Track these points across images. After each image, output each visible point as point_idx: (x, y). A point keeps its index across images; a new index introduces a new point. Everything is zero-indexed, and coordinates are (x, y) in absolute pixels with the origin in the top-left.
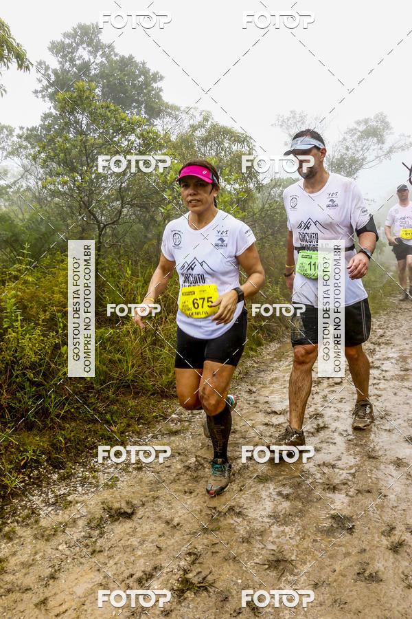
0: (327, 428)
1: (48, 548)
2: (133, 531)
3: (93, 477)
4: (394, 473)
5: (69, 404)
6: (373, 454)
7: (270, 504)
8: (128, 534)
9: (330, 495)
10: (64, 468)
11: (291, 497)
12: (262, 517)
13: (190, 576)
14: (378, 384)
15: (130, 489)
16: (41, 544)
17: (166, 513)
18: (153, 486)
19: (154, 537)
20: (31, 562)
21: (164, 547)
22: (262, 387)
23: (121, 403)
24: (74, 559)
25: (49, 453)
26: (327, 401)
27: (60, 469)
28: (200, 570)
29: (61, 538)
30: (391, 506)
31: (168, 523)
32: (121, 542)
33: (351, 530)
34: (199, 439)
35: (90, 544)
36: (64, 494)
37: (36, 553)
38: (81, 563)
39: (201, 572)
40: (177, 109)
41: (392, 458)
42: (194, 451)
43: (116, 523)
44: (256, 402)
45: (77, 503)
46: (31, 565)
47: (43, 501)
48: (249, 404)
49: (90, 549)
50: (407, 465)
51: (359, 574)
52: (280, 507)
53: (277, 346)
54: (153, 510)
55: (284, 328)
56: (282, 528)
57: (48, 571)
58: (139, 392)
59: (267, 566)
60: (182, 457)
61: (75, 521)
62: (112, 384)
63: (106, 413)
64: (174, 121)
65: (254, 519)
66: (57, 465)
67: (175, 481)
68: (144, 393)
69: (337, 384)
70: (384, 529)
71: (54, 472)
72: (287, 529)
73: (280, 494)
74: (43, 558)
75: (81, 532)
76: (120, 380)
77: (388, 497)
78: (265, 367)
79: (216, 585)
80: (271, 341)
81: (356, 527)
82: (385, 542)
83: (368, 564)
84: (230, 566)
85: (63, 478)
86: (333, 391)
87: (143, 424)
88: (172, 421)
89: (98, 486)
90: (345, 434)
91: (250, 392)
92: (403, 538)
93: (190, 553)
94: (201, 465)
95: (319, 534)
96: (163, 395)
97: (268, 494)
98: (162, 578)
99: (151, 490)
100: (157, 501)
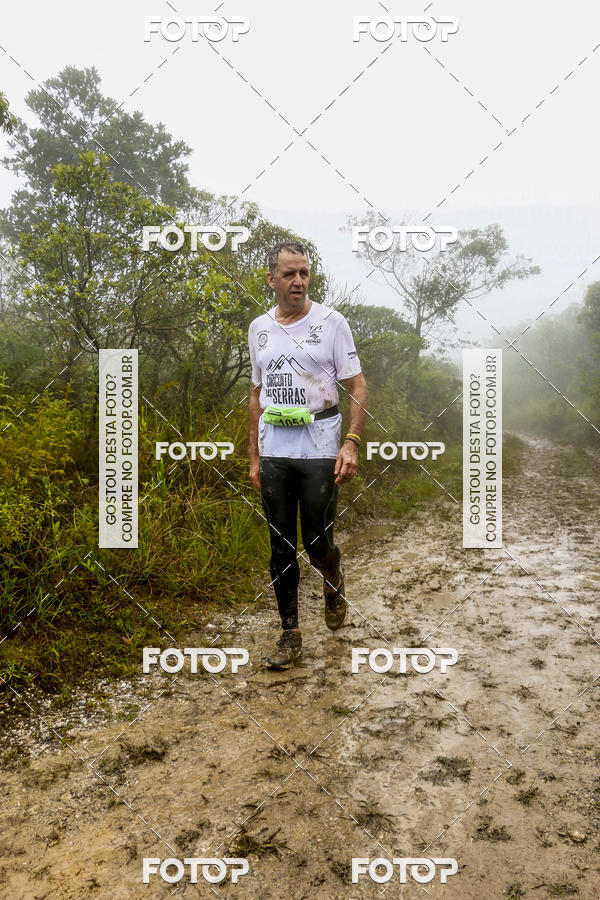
1: (46, 799)
2: (165, 777)
3: (103, 705)
4: (519, 705)
5: (63, 604)
6: (489, 682)
7: (354, 743)
8: (159, 781)
9: (435, 731)
10: (59, 692)
11: (382, 735)
12: (343, 758)
13: (251, 833)
14: (490, 592)
15: (156, 721)
16: (34, 794)
17: (210, 754)
18: (189, 718)
19: (198, 784)
20: (22, 817)
21: (211, 797)
23: (136, 606)
24: (84, 813)
25: (38, 670)
26: (422, 612)
27: (54, 693)
28: (265, 826)
29: (62, 785)
30: (517, 747)
31: (213, 767)
32: (151, 791)
33: (465, 777)
35: (106, 793)
36: (62, 727)
37: (29, 806)
38: (95, 819)
39: (267, 829)
40: (210, 197)
41: (515, 687)
43: (141, 766)
45: (82, 739)
46: (23, 821)
47: (32, 736)
49: (107, 801)
50: (536, 696)
51: (479, 830)
53: (347, 537)
54: (192, 750)
55: (354, 513)
56: (371, 775)
57: (48, 830)
58: (161, 592)
59: (355, 822)
60: (226, 681)
61: (81, 763)
62: (123, 578)
63: (116, 618)
64: (204, 214)
66: (50, 688)
67: (218, 712)
68: (167, 594)
69: (434, 590)
70: (509, 775)
71: (46, 697)
72: (378, 776)
73: (366, 730)
74: (40, 811)
75: (92, 778)
76: (135, 574)
79: (288, 845)
81: (472, 773)
82: (513, 790)
83: (491, 818)
84: (305, 821)
85: (59, 706)
86: (429, 600)
88: (209, 632)
89: (110, 717)
92: (535, 786)
93: (248, 806)
94: (255, 691)
95: (423, 781)
96: (194, 597)
97: (349, 730)
98: (212, 838)
99: (186, 724)
100: (196, 738)
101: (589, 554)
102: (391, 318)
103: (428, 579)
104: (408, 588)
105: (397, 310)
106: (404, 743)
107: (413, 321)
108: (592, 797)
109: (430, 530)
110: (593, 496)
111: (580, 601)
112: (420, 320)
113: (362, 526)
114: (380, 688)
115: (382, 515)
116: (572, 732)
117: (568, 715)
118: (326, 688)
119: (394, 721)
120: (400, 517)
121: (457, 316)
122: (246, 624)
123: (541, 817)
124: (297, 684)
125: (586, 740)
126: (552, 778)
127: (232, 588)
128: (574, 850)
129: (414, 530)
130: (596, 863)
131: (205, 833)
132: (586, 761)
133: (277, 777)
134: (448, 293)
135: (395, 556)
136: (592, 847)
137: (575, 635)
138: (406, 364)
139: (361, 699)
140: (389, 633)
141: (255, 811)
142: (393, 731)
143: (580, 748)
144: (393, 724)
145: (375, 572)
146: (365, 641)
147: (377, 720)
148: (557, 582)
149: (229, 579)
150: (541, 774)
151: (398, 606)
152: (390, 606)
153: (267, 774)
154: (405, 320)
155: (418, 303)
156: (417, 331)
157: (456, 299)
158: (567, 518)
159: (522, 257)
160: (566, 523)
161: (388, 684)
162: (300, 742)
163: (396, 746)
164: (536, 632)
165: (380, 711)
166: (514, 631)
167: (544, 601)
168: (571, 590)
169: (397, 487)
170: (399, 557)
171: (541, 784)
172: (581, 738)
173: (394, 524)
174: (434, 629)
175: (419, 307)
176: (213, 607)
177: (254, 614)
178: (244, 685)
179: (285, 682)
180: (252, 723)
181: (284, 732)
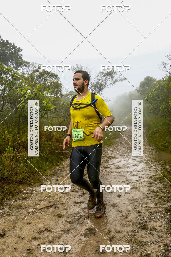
2: (4, 243)
4: (113, 210)
7: (62, 226)
8: (2, 244)
9: (87, 220)
11: (71, 222)
12: (59, 231)
15: (4, 224)
17: (19, 233)
18: (14, 222)
19: (14, 244)
21: (17, 248)
22: (62, 178)
23: (2, 187)
30: (110, 223)
31: (19, 237)
33: (94, 234)
34: (35, 201)
41: (112, 204)
42: (32, 206)
44: (59, 184)
50: (117, 206)
51: (96, 251)
52: (66, 227)
54: (14, 232)
56: (66, 236)
58: (10, 182)
60: (27, 209)
65: (55, 233)
67: (23, 219)
68: (12, 183)
70: (107, 232)
72: (68, 235)
73: (66, 221)
76: (2, 177)
77: (109, 219)
78: (64, 169)
80: (67, 159)
81: (96, 232)
82: (107, 237)
83: (100, 247)
87: (11, 196)
88: (24, 194)
91: (57, 180)
92: (114, 235)
93: (28, 250)
94: (35, 211)
95: (82, 236)
96: (20, 183)
97: (62, 222)
99: (13, 224)
100: (15, 228)
106: (77, 224)
108: (130, 237)
111: (134, 175)
114: (72, 207)
116: (126, 217)
117: (126, 211)
118: (57, 209)
119: (75, 217)
121: (103, 93)
122: (36, 190)
124: (48, 208)
125: (130, 219)
126: (119, 232)
127: (33, 179)
132: (130, 225)
133: (38, 239)
137: (131, 186)
139: (66, 211)
141: (30, 251)
142: (74, 221)
143: (128, 222)
144: (75, 219)
146: (70, 193)
147: (70, 218)
148: (128, 170)
149: (32, 176)
150: (116, 231)
153: (35, 238)
157: (103, 88)
161: (75, 206)
162: (46, 227)
163: (75, 225)
165: (71, 215)
167: (123, 176)
168: (132, 172)
172: (129, 218)
176: (26, 185)
177: (38, 187)
178: (32, 210)
179: (44, 208)
180: (33, 222)
181: (42, 224)
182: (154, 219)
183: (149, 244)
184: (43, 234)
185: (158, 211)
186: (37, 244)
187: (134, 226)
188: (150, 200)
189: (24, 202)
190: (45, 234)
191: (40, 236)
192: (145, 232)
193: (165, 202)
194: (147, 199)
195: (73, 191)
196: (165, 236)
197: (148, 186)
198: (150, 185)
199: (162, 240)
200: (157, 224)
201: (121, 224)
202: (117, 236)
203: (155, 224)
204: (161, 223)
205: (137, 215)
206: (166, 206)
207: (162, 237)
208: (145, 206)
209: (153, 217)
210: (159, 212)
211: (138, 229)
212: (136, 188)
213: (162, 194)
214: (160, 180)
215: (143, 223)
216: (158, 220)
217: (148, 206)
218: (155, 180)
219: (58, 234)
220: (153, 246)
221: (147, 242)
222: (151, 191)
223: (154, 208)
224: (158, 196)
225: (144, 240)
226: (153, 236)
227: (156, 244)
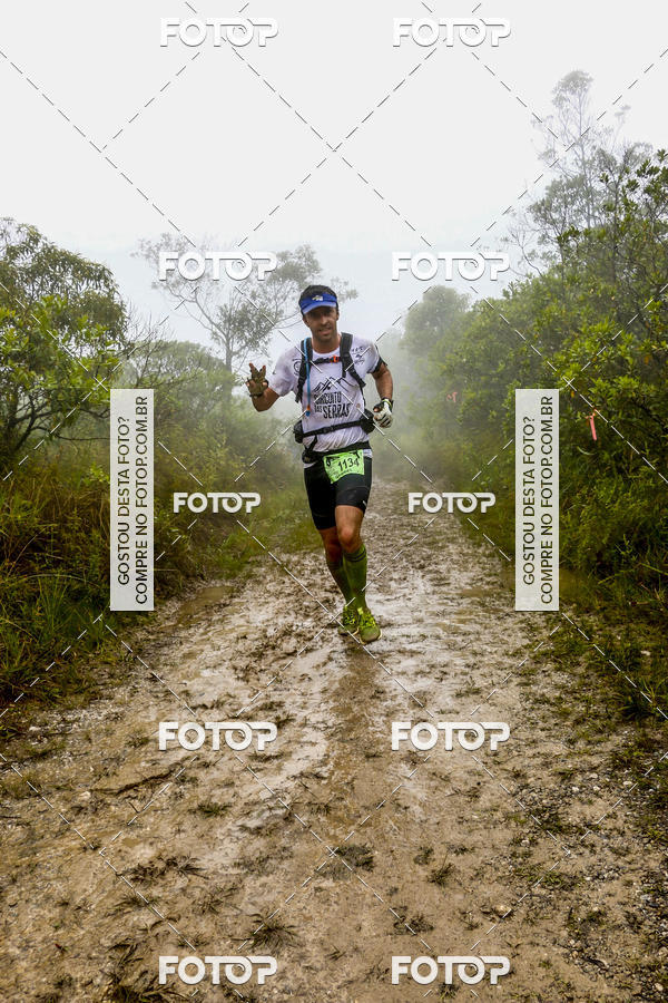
0: (293, 720)
4: (410, 773)
6: (372, 751)
7: (232, 846)
11: (263, 831)
12: (223, 867)
13: (128, 981)
17: (59, 889)
18: (24, 847)
19: (48, 931)
21: (68, 944)
22: (171, 670)
26: (281, 681)
28: (143, 968)
30: (417, 821)
31: (65, 904)
33: (368, 864)
34: (88, 762)
41: (402, 753)
44: (168, 693)
48: (157, 697)
50: (426, 760)
51: (395, 925)
52: (250, 849)
53: (178, 605)
56: (260, 881)
59: (252, 942)
60: (64, 793)
65: (214, 873)
67: (60, 834)
69: (289, 654)
70: (416, 855)
72: (270, 880)
73: (244, 828)
77: (411, 810)
78: (167, 639)
80: (167, 599)
81: (374, 860)
82: (423, 872)
83: (406, 908)
88: (33, 737)
90: (322, 726)
91: (153, 679)
92: (447, 862)
93: (118, 947)
94: (101, 801)
95: (321, 879)
97: (225, 831)
98: (77, 998)
99: (22, 855)
100: (38, 871)
101: (450, 596)
102: (197, 353)
103: (279, 642)
104: (259, 655)
105: (203, 344)
106: (291, 836)
107: (222, 356)
108: (510, 864)
109: (271, 587)
110: (440, 533)
111: (451, 647)
112: (230, 354)
113: (193, 590)
115: (214, 576)
116: (474, 795)
117: (466, 776)
118: (189, 785)
119: (274, 812)
120: (234, 576)
122: (78, 720)
123: (460, 896)
124: (152, 786)
125: (490, 800)
126: (464, 850)
127: (54, 679)
128: (501, 927)
129: (252, 589)
130: (527, 936)
131: (67, 992)
132: (495, 823)
133: (146, 904)
134: (259, 323)
135: (236, 620)
136: (520, 920)
137: (454, 687)
138: (220, 403)
139: (231, 791)
140: (248, 709)
141: (128, 950)
142: (275, 825)
143: (487, 811)
144: (276, 816)
145: (218, 642)
147: (255, 814)
150: (450, 848)
151: (252, 676)
152: (243, 679)
153: (135, 902)
154: (213, 355)
155: (227, 336)
156: (228, 367)
157: (268, 329)
158: (418, 559)
159: (337, 280)
160: (418, 565)
161: (259, 770)
162: (167, 856)
163: (283, 842)
164: (412, 688)
165: (255, 803)
166: (387, 690)
167: (413, 653)
169: (226, 543)
170: (242, 622)
171: (453, 859)
172: (485, 800)
173: (228, 584)
174: (300, 700)
175: (228, 340)
176: (35, 705)
177: (84, 708)
178: (86, 795)
179: (137, 785)
180: (105, 841)
181: (147, 846)
182: (581, 793)
183: (588, 879)
184: (160, 881)
185: (585, 766)
186: (150, 922)
187: (513, 824)
188: (542, 730)
189: (44, 770)
190: (170, 882)
191: (156, 892)
192: (558, 840)
193: (601, 732)
194: (532, 729)
195: (235, 718)
196: (637, 847)
197: (519, 684)
198: (524, 680)
199: (630, 863)
200: (598, 810)
201: (461, 820)
202: (462, 863)
203: (588, 810)
204: (611, 805)
205: (513, 786)
206: (609, 746)
207: (628, 851)
208: (530, 752)
209: (575, 789)
210: (593, 769)
211: (531, 835)
212: (477, 692)
213: (581, 708)
214: (555, 661)
215: (545, 811)
216: (597, 794)
217: (543, 750)
218: (537, 660)
219: (224, 879)
220: (606, 887)
221: (579, 876)
222: (536, 701)
223: (567, 757)
224: (568, 714)
225: (566, 868)
226: (593, 852)
227: (613, 878)
